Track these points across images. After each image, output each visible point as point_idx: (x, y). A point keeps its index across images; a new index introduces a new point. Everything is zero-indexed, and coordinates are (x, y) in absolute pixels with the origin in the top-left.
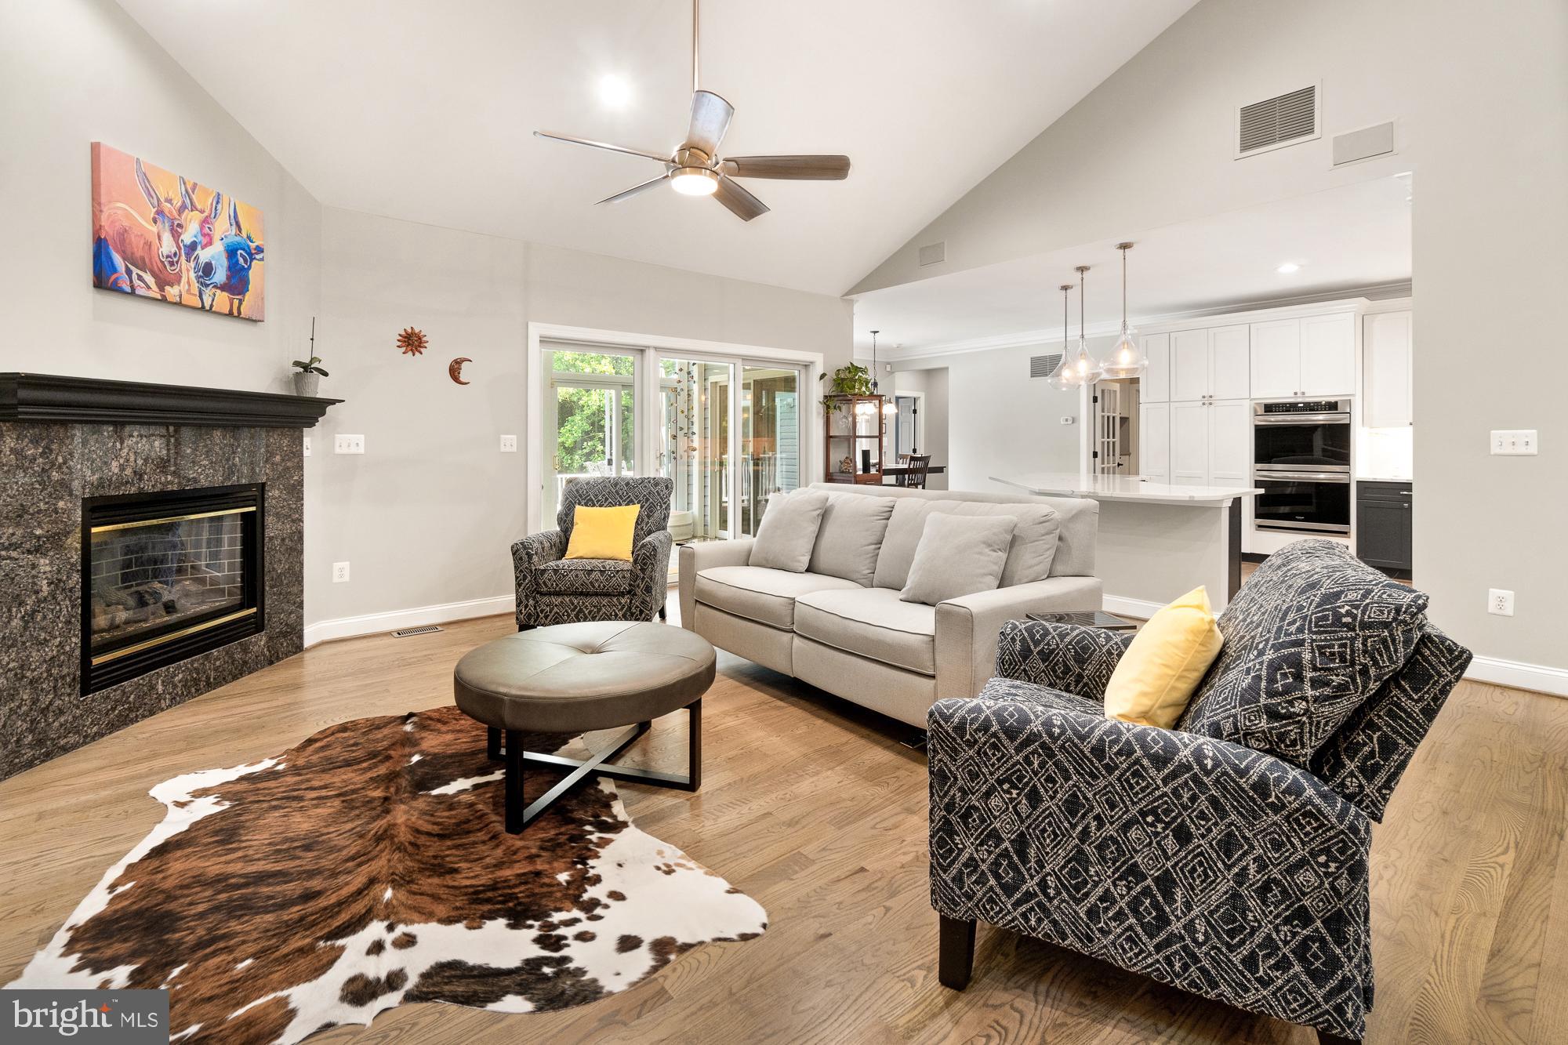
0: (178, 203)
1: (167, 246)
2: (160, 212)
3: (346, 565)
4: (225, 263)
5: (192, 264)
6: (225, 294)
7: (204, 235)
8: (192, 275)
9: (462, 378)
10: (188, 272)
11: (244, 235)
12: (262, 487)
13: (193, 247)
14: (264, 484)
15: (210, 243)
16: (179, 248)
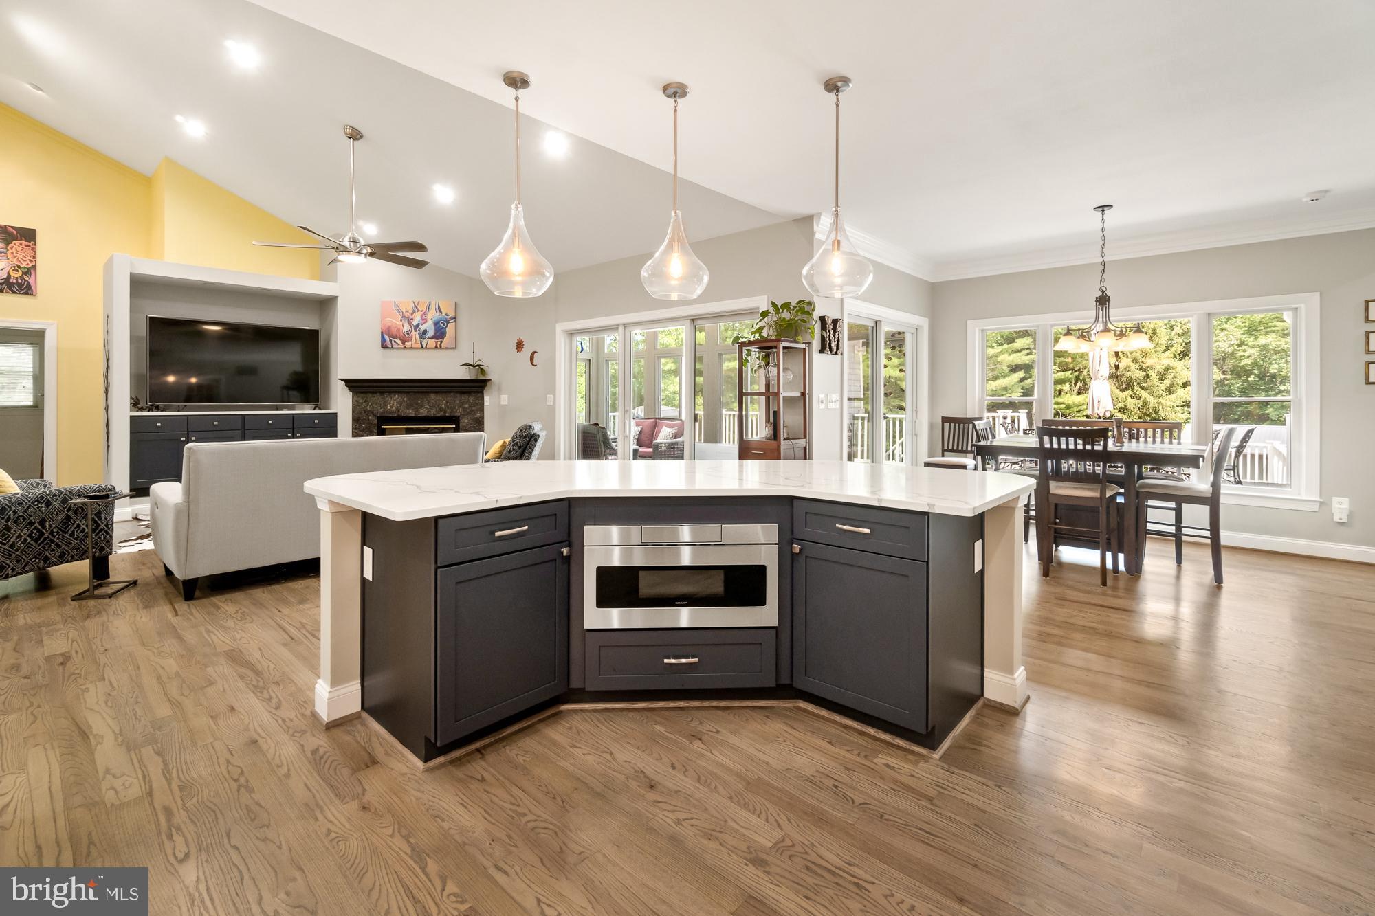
0: (411, 311)
1: (407, 327)
2: (404, 317)
4: (433, 328)
5: (417, 332)
6: (434, 340)
7: (423, 320)
8: (417, 336)
9: (535, 363)
10: (416, 335)
11: (444, 314)
12: (458, 418)
13: (418, 325)
14: (459, 416)
15: (426, 322)
16: (411, 327)
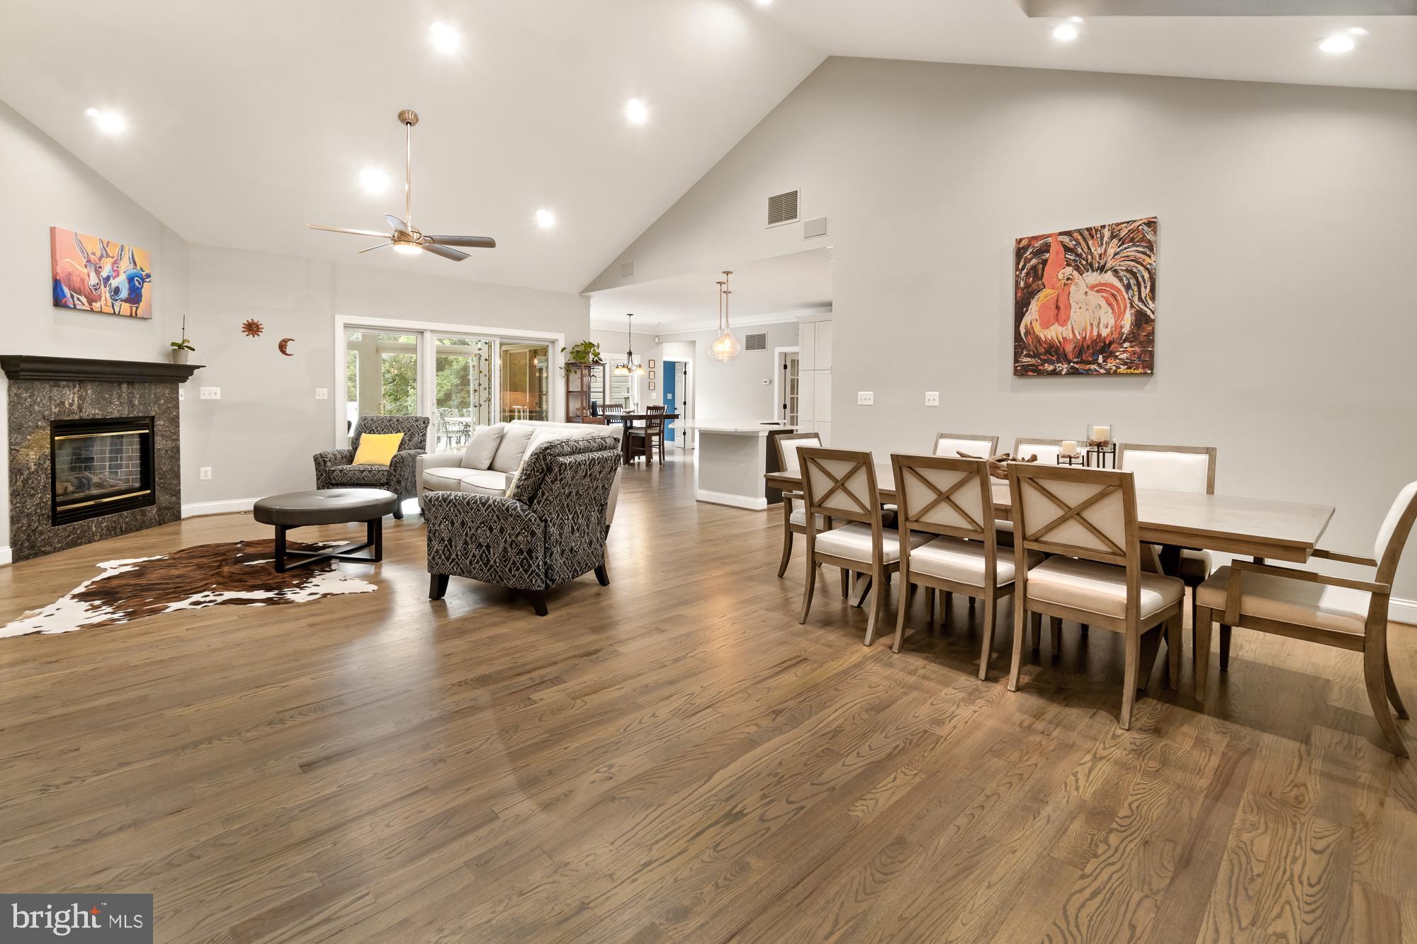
0: (98, 254)
1: (93, 279)
2: (89, 261)
3: (209, 469)
4: (127, 286)
5: (108, 289)
6: (128, 304)
7: (114, 271)
8: (108, 295)
9: (288, 351)
10: (105, 293)
11: (139, 268)
12: (153, 418)
13: (108, 278)
15: (118, 275)
16: (100, 280)
